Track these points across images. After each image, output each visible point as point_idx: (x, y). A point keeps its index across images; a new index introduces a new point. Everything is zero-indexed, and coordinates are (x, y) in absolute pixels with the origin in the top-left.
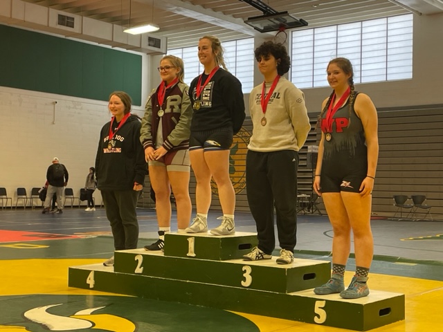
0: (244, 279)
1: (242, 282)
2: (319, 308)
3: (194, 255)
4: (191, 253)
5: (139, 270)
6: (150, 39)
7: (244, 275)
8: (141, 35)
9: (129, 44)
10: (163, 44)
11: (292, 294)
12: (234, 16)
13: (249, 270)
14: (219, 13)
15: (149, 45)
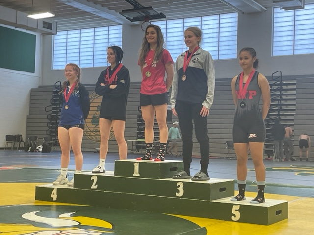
0: (178, 192)
1: (176, 194)
2: (235, 210)
3: (139, 175)
4: (136, 174)
5: (94, 187)
6: (45, 23)
7: (178, 189)
8: (38, 20)
9: (29, 26)
10: (54, 27)
11: (214, 201)
12: (110, 9)
13: (182, 185)
14: (98, 6)
15: (44, 27)
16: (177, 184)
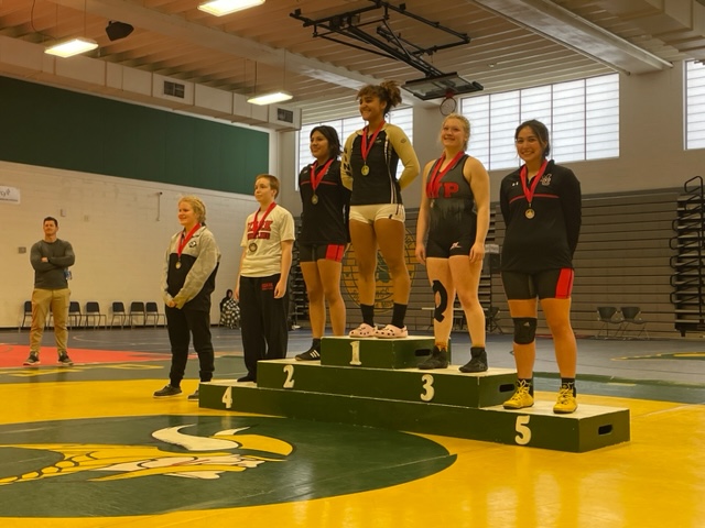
0: (425, 392)
1: (422, 395)
2: (521, 425)
3: (359, 363)
4: (356, 361)
5: (289, 384)
7: (425, 386)
11: (486, 409)
13: (430, 380)
16: (424, 378)
